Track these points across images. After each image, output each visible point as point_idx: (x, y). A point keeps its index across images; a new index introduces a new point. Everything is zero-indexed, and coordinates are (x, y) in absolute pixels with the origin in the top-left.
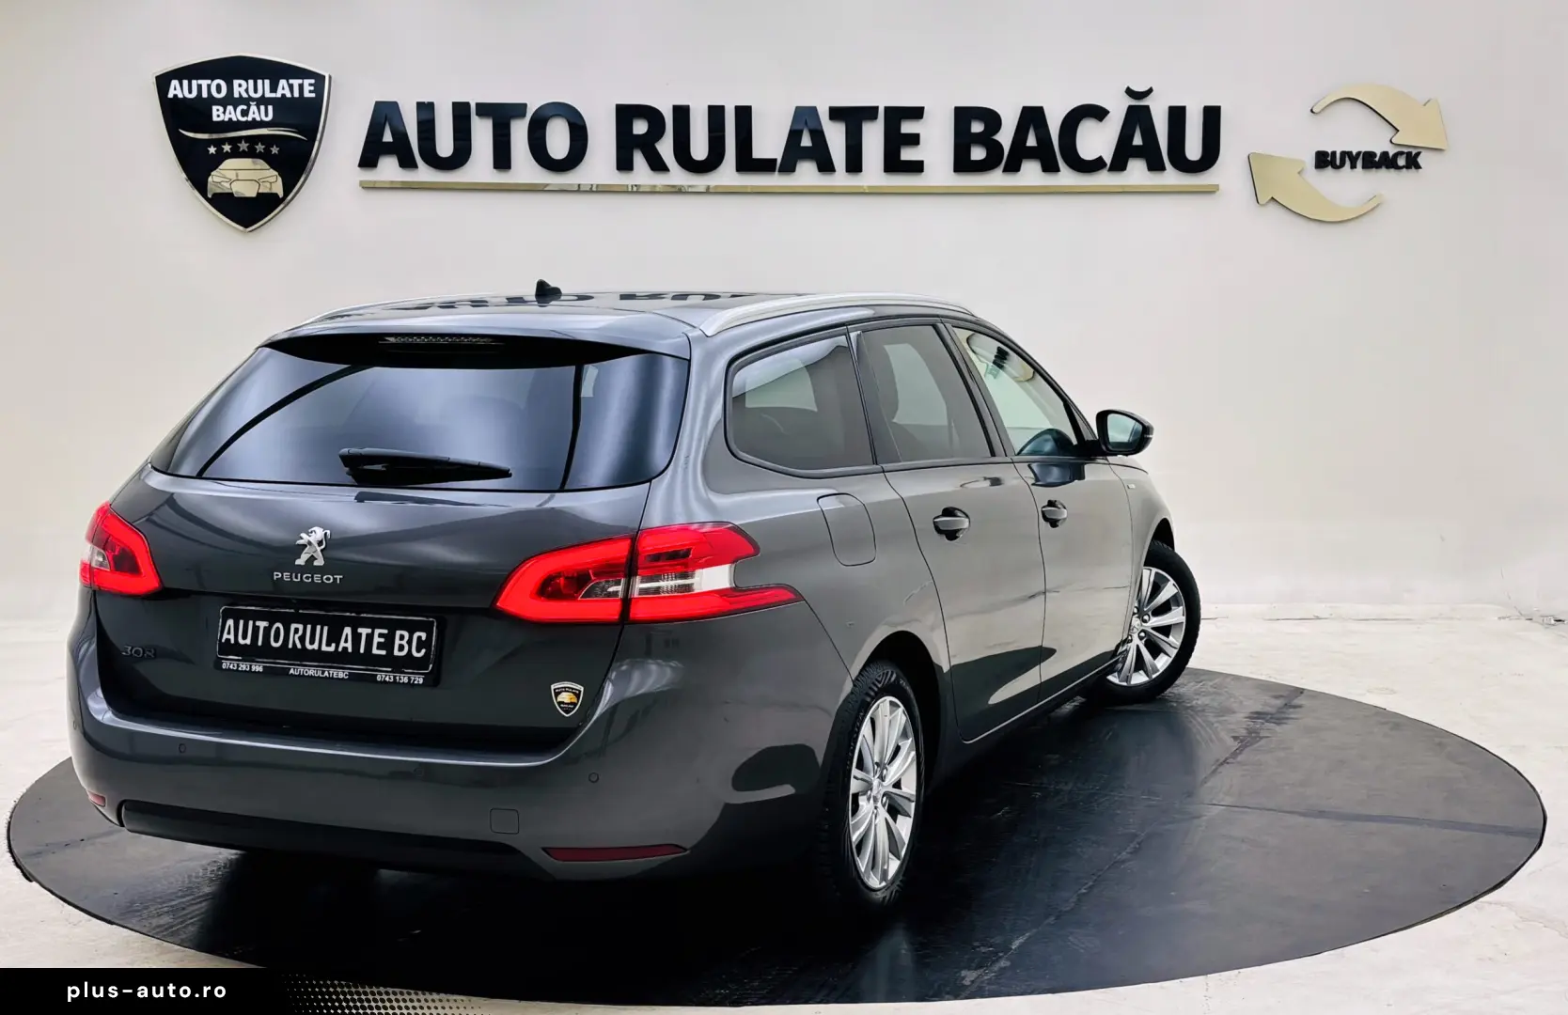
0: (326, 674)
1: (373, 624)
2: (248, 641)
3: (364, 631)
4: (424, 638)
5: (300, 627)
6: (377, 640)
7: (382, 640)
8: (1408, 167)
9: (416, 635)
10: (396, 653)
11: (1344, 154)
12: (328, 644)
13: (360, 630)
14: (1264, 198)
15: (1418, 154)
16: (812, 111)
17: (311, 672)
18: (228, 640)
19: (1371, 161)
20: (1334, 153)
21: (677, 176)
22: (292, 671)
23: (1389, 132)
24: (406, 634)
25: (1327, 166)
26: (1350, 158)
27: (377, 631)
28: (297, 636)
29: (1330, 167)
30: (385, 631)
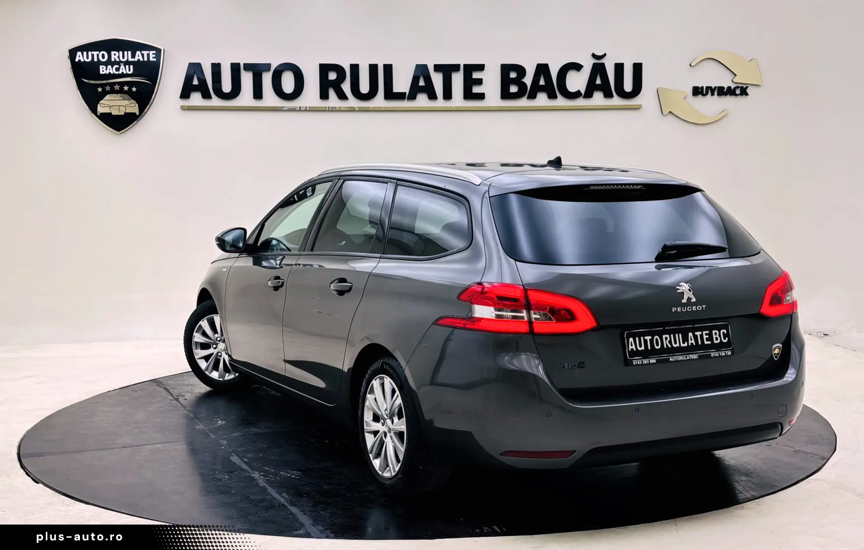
0: (688, 358)
1: (701, 329)
2: (643, 348)
3: (698, 333)
4: (725, 333)
5: (668, 336)
6: (705, 337)
7: (707, 336)
8: (741, 94)
9: (722, 331)
10: (715, 342)
11: (708, 88)
12: (684, 343)
13: (696, 333)
14: (666, 112)
15: (747, 87)
16: (425, 67)
17: (681, 358)
18: (632, 349)
19: (722, 92)
20: (702, 87)
21: (353, 102)
22: (671, 359)
23: (731, 76)
24: (717, 332)
25: (699, 94)
26: (710, 90)
27: (704, 333)
28: (667, 341)
29: (700, 95)
30: (708, 332)
